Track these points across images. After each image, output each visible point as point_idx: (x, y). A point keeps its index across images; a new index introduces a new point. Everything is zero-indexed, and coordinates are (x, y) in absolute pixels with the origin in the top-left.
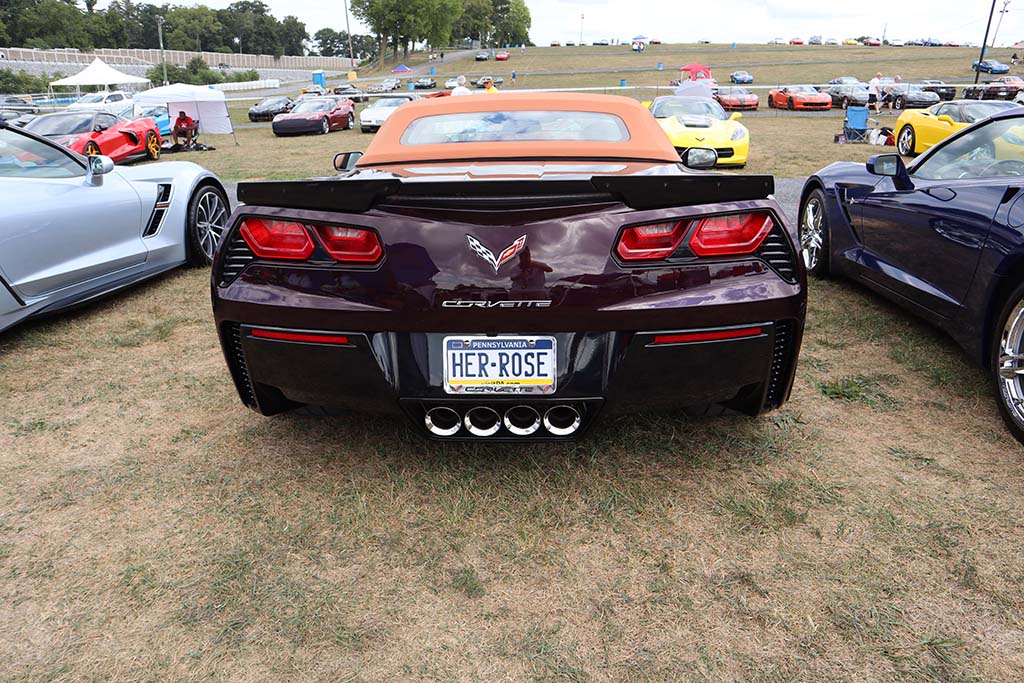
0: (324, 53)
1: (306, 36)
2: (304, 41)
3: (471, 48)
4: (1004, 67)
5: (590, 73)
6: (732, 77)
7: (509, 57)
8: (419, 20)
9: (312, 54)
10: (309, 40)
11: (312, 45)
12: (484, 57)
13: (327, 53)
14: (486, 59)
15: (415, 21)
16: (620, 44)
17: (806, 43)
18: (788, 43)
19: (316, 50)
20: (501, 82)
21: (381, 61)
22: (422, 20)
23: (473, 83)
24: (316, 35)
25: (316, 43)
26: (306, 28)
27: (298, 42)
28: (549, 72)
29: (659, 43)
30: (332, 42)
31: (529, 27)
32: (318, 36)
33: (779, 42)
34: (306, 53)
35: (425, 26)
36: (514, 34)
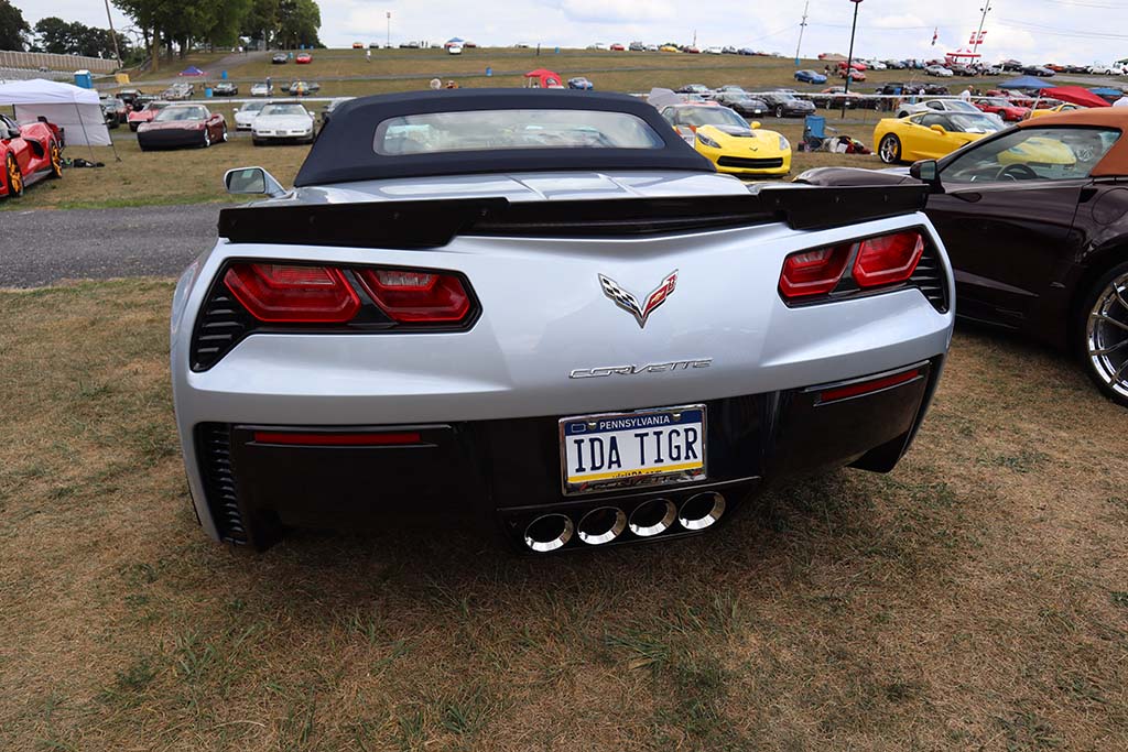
0: (50, 49)
1: (26, 27)
2: (22, 32)
3: (257, 49)
4: (823, 78)
5: (412, 79)
6: (570, 84)
7: (311, 59)
8: (201, 13)
9: (34, 49)
10: (28, 31)
11: (35, 38)
12: (282, 59)
13: (56, 48)
14: (284, 62)
15: (196, 15)
16: (429, 46)
17: (627, 49)
18: (609, 49)
19: (40, 45)
20: (317, 89)
21: (155, 62)
22: (206, 14)
23: (283, 90)
24: (38, 25)
25: (39, 36)
26: (23, 15)
27: (14, 33)
28: (363, 77)
29: (474, 46)
30: (63, 35)
31: (319, 26)
32: (42, 26)
33: (600, 47)
34: (27, 48)
35: (209, 21)
36: (300, 31)
